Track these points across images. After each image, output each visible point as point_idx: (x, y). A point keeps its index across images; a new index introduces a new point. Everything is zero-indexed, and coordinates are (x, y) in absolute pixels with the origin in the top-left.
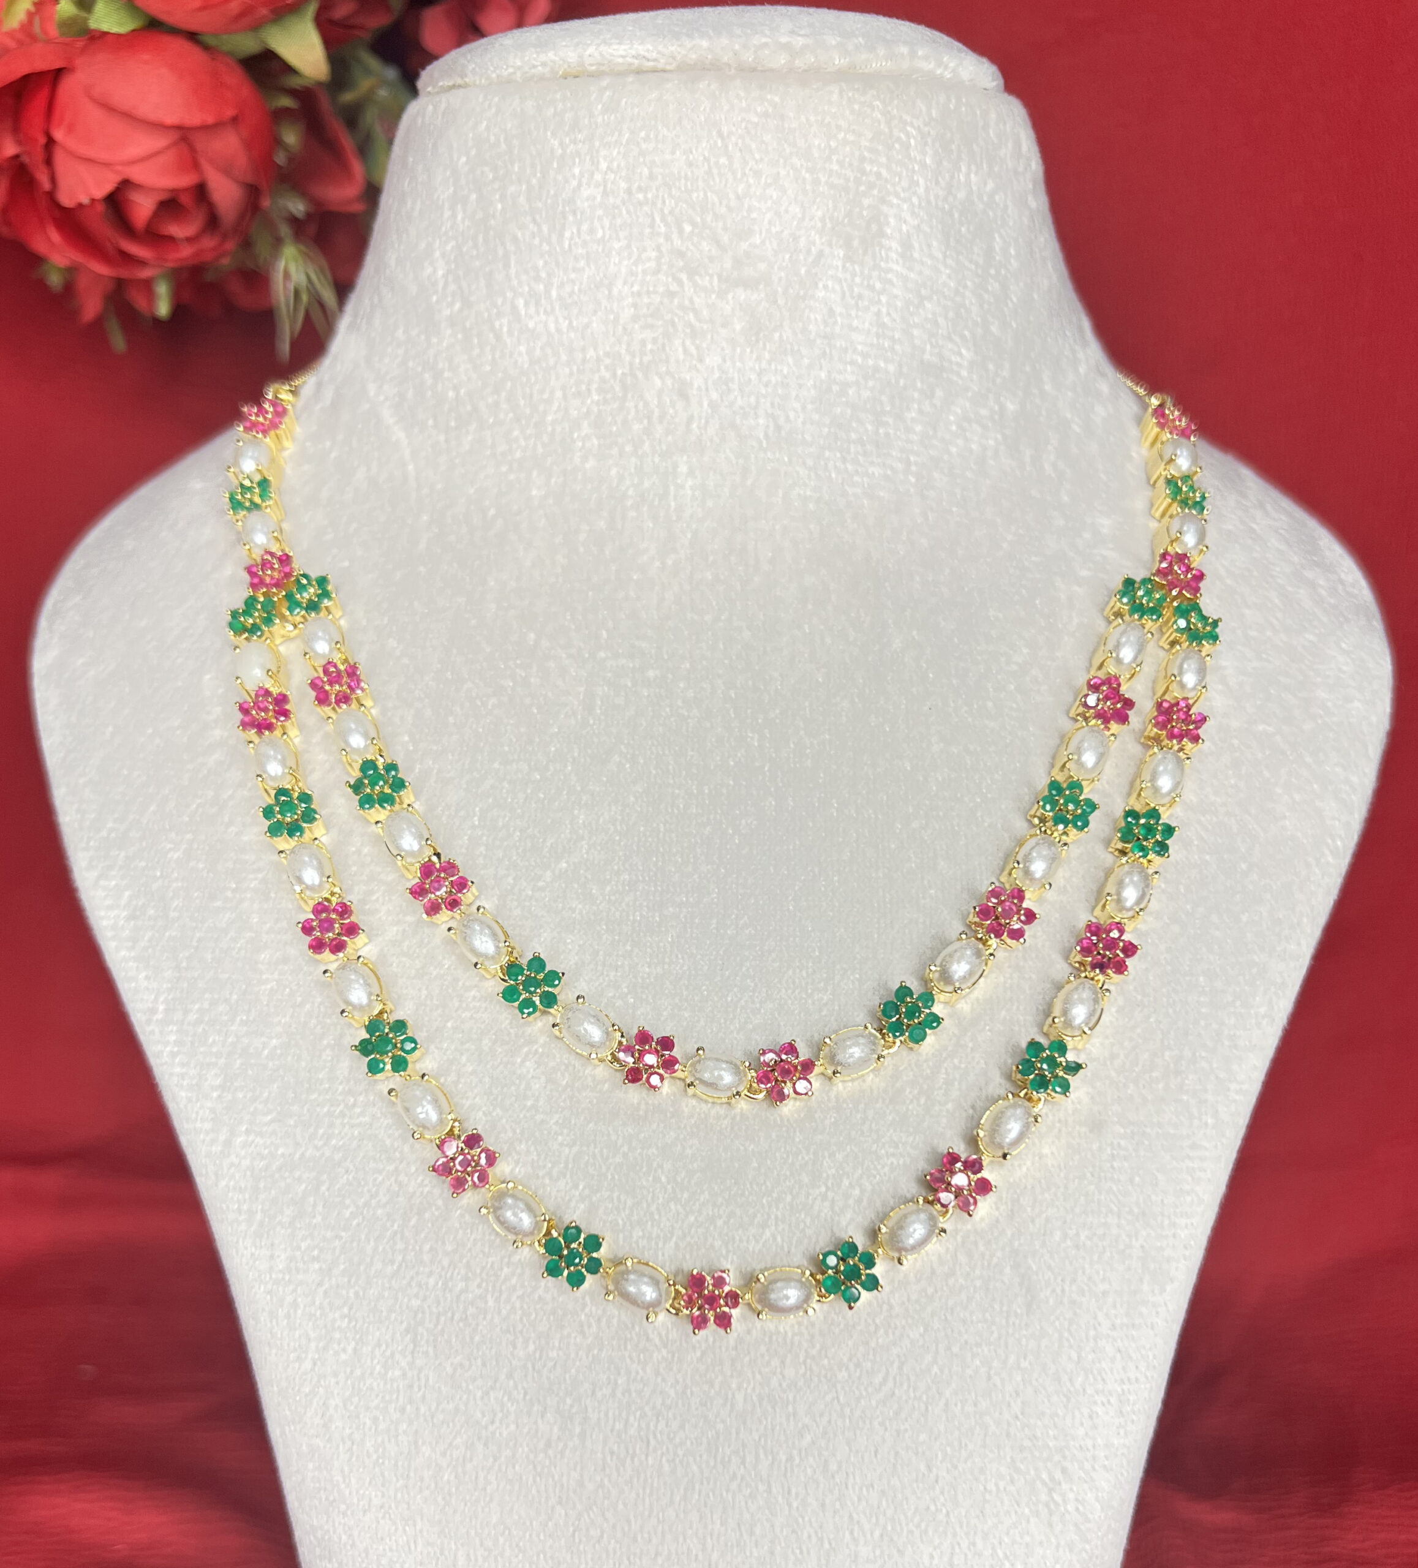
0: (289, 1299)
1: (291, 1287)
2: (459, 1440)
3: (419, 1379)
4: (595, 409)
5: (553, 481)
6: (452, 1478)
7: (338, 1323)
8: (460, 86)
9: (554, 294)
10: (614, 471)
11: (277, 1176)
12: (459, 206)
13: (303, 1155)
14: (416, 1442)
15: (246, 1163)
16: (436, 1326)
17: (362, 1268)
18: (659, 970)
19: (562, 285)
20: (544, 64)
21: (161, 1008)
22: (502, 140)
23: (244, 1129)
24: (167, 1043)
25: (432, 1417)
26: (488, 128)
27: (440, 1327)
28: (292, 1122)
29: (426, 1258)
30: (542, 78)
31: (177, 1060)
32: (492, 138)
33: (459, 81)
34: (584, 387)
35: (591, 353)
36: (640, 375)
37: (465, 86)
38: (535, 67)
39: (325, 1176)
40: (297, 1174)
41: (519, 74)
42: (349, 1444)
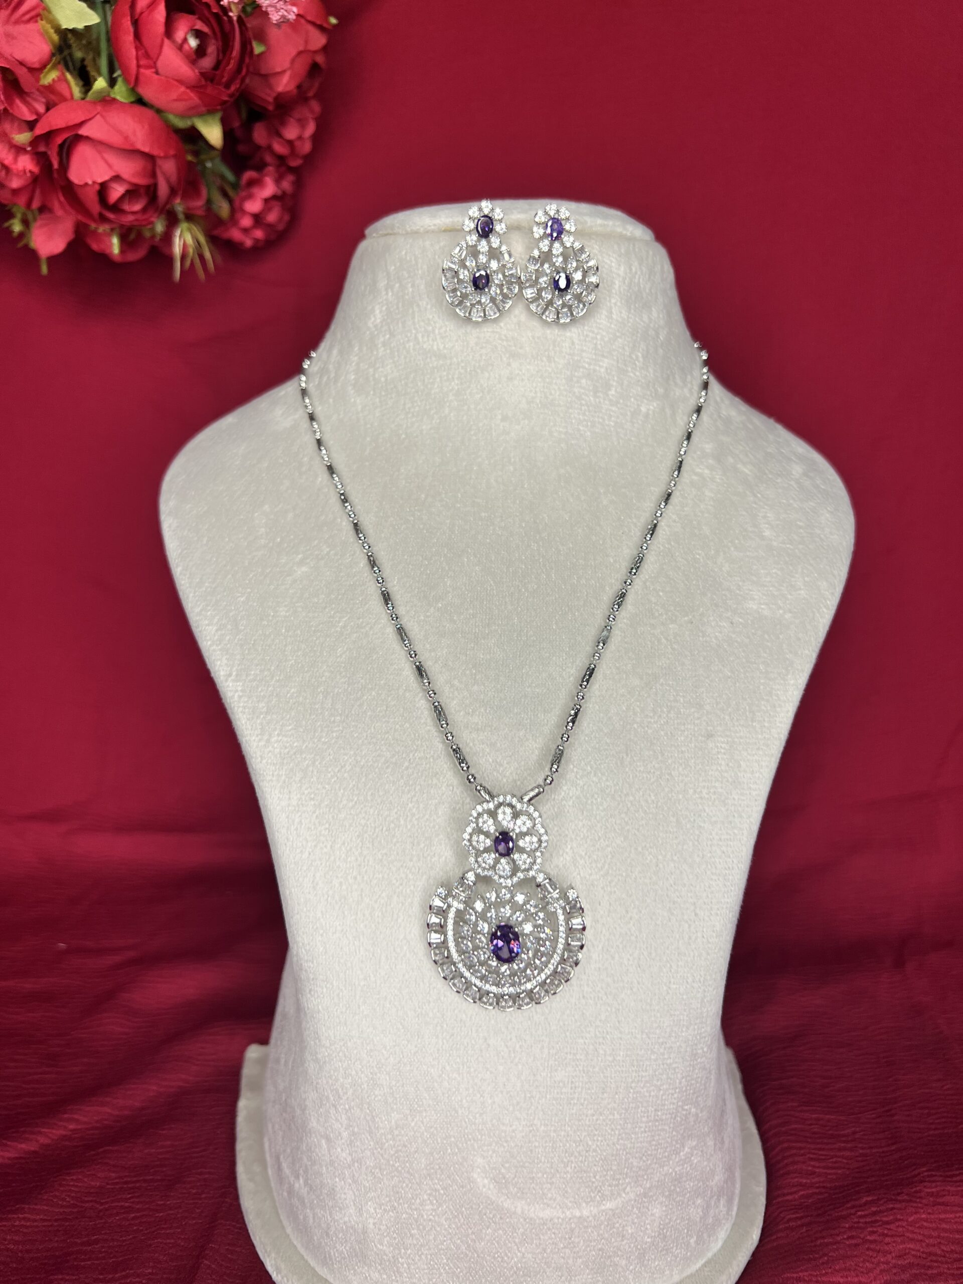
0: (297, 820)
1: (300, 814)
2: (384, 894)
3: (364, 861)
4: (456, 388)
5: (434, 422)
6: (380, 914)
7: (323, 832)
8: (391, 234)
9: (437, 331)
10: (465, 418)
11: (294, 757)
12: (390, 291)
13: (307, 746)
14: (361, 895)
15: (277, 751)
16: (373, 834)
17: (336, 804)
18: (488, 657)
19: (441, 328)
20: (435, 225)
21: (234, 674)
22: (413, 259)
23: (276, 733)
24: (237, 691)
25: (371, 881)
26: (406, 254)
27: (375, 835)
28: (302, 730)
29: (369, 798)
30: (433, 232)
31: (242, 700)
32: (408, 258)
33: (390, 232)
34: (450, 377)
35: (455, 360)
36: (479, 371)
37: (394, 234)
38: (430, 226)
39: (318, 757)
40: (303, 756)
41: (422, 229)
42: (326, 896)
